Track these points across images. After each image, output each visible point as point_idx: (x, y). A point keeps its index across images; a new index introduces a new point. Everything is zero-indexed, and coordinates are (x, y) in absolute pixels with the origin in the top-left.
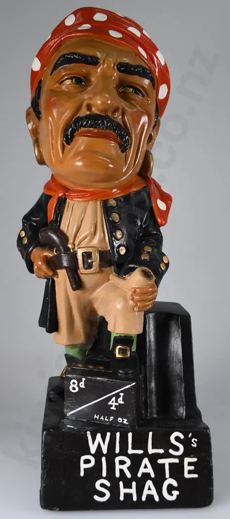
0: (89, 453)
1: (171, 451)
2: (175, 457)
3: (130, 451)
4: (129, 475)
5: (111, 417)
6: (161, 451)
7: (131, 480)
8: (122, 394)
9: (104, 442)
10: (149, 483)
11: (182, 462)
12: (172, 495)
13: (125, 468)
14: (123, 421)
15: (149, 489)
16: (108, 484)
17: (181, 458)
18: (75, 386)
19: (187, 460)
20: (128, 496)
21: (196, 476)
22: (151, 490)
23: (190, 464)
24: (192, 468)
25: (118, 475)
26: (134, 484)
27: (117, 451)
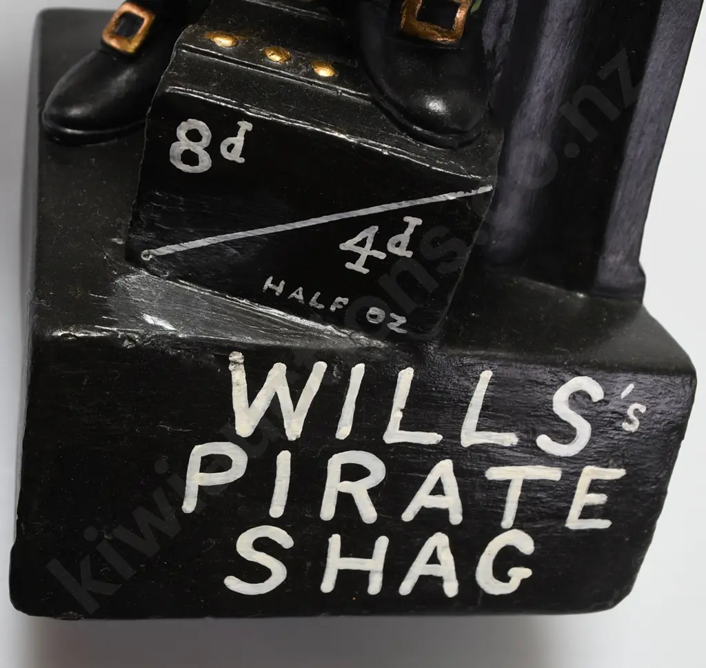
0: (230, 436)
1: (544, 442)
2: (550, 460)
3: (394, 434)
4: (368, 513)
5: (339, 299)
6: (509, 439)
7: (372, 532)
8: (413, 222)
9: (295, 397)
10: (439, 541)
11: (571, 478)
12: (506, 579)
13: (359, 491)
14: (388, 319)
15: (434, 559)
16: (284, 539)
17: (573, 467)
18: (198, 148)
19: (590, 473)
20: (352, 581)
21: (604, 524)
22: (438, 562)
23: (595, 487)
24: (599, 499)
25: (328, 511)
26: (382, 544)
27: (344, 430)
